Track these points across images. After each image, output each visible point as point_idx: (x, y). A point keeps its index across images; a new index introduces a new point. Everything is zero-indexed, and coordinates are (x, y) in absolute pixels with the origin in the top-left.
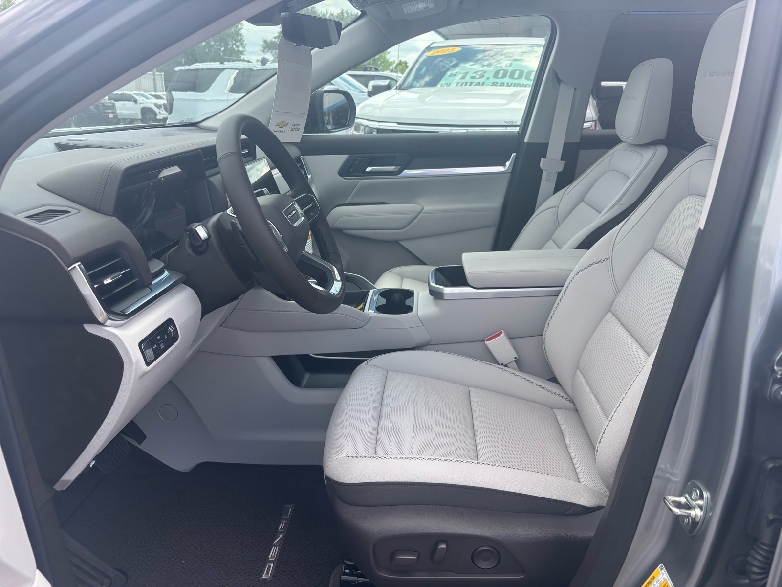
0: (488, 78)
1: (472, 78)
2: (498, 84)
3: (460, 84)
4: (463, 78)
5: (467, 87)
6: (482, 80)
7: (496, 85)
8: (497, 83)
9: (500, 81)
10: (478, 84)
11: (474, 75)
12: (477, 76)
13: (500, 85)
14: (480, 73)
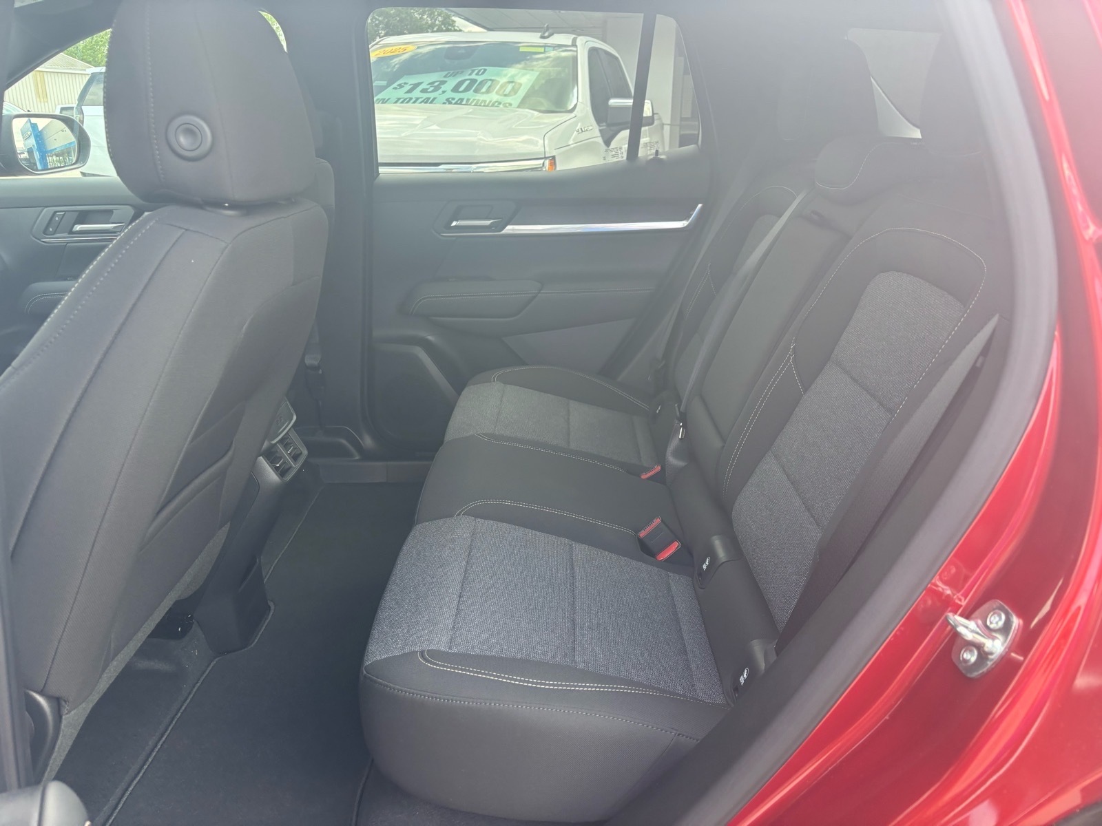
0: (444, 92)
1: (424, 91)
2: (454, 102)
3: (402, 100)
4: (410, 91)
5: (410, 104)
6: (432, 96)
7: (450, 103)
8: (453, 99)
9: (457, 96)
10: (426, 101)
11: (428, 87)
12: (431, 89)
13: (456, 103)
14: (436, 84)
